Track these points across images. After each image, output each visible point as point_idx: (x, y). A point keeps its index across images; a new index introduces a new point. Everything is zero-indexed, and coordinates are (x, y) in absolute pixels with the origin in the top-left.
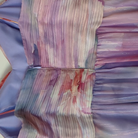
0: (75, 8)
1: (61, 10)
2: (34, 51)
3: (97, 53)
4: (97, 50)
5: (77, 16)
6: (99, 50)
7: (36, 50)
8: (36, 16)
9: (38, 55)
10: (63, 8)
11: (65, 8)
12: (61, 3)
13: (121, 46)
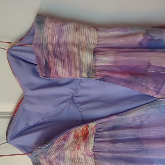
0: (76, 32)
1: (65, 33)
2: (45, 64)
3: (95, 66)
4: (95, 64)
5: (78, 38)
6: (97, 64)
7: (47, 63)
8: (46, 38)
9: (49, 68)
10: (66, 31)
11: (68, 32)
12: (65, 27)
13: (113, 61)
